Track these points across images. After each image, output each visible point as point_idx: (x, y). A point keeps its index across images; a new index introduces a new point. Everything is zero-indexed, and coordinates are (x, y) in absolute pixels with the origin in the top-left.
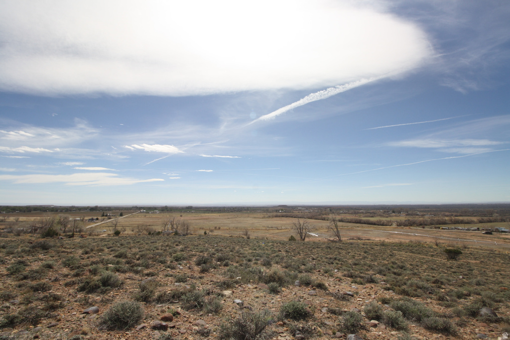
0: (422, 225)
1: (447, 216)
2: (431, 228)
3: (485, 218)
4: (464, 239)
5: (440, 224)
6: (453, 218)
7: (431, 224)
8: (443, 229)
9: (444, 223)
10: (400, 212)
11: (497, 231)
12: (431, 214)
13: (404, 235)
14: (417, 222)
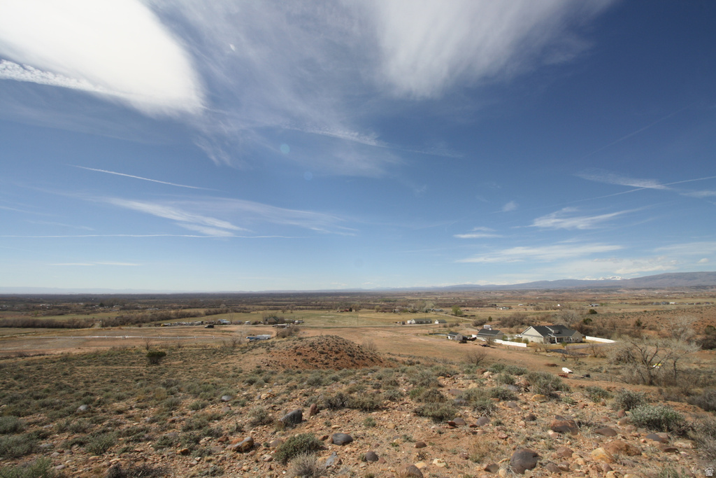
0: (139, 322)
1: (174, 309)
2: (150, 326)
3: (212, 310)
4: (185, 336)
5: (162, 320)
7: (152, 320)
8: (164, 326)
9: (168, 318)
10: (112, 306)
11: (220, 323)
12: (155, 307)
13: (108, 339)
14: (133, 319)
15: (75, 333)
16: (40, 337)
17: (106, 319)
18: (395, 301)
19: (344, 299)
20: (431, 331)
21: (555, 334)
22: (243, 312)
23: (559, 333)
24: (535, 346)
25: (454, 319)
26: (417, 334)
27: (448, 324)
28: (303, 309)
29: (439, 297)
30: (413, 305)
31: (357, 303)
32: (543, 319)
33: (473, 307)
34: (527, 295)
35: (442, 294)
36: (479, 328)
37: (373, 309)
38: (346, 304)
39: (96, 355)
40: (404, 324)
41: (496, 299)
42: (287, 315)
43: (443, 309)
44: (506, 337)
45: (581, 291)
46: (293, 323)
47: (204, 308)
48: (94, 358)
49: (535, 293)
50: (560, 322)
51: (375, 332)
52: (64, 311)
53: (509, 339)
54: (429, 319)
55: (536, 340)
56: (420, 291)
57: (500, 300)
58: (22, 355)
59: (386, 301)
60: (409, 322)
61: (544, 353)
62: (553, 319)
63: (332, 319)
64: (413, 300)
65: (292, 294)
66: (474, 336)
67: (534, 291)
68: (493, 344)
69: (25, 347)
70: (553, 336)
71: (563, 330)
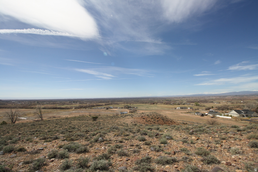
0: (85, 107)
2: (89, 109)
3: (107, 103)
5: (92, 107)
6: (97, 104)
7: (89, 107)
8: (93, 109)
9: (94, 106)
10: (77, 102)
11: (110, 108)
13: (77, 113)
14: (84, 106)
15: (68, 111)
16: (58, 112)
17: (76, 106)
18: (170, 100)
19: (151, 100)
20: (188, 111)
21: (244, 113)
22: (117, 104)
23: (246, 113)
24: (236, 118)
25: (196, 107)
26: (182, 113)
27: (194, 109)
28: (137, 103)
29: (188, 99)
30: (178, 102)
31: (156, 101)
32: (237, 107)
33: (203, 102)
34: (227, 98)
35: (189, 98)
36: (209, 111)
37: (162, 103)
38: (152, 102)
39: (75, 117)
40: (175, 109)
41: (212, 99)
42: (132, 105)
43: (190, 104)
44: (222, 114)
45: (252, 96)
46: (134, 108)
47: (104, 103)
48: (75, 118)
49: (230, 97)
50: (246, 108)
51: (165, 112)
52: (64, 104)
53: (223, 115)
54: (186, 107)
55: (235, 116)
56: (180, 97)
57: (215, 100)
58: (54, 117)
59: (167, 101)
60: (177, 108)
61: (240, 121)
62: (242, 107)
63: (147, 107)
64: (178, 100)
65: (132, 98)
66: (206, 114)
67: (229, 96)
68: (216, 117)
69: (55, 115)
70: (243, 114)
71: (248, 112)
